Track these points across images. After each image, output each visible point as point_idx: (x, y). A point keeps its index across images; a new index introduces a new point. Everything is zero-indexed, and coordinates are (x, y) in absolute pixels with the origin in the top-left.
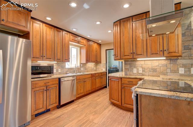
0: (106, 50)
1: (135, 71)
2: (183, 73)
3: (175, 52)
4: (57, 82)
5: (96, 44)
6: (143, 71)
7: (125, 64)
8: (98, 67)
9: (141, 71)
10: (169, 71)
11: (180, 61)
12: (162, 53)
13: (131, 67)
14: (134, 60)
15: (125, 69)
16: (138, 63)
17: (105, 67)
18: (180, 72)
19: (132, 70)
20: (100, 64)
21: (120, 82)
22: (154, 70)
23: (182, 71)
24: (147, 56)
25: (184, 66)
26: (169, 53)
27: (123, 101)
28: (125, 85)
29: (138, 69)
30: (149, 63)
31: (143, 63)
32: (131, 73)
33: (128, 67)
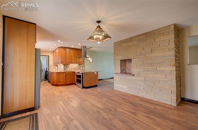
6: (71, 69)
13: (66, 67)
14: (68, 64)
16: (69, 66)
21: (64, 74)
22: (75, 68)
23: (81, 68)
29: (69, 68)
30: (73, 66)
31: (71, 66)
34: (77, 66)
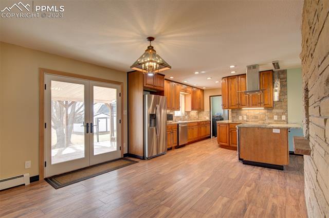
0: (210, 97)
1: (240, 118)
2: (277, 119)
3: (268, 104)
4: (177, 127)
5: (199, 90)
6: (247, 118)
7: (232, 112)
8: (201, 115)
9: (245, 118)
10: (267, 118)
11: (275, 111)
12: (259, 104)
13: (237, 115)
14: (240, 109)
15: (232, 117)
16: (243, 112)
17: (209, 115)
18: (275, 119)
19: (238, 118)
20: (203, 112)
21: (228, 127)
22: (256, 117)
23: (276, 118)
24: (249, 107)
25: (277, 114)
26: (265, 105)
27: (230, 142)
28: (232, 129)
29: (243, 117)
30: (252, 112)
31: (247, 111)
32: (237, 120)
33: (235, 115)
34: (263, 111)
